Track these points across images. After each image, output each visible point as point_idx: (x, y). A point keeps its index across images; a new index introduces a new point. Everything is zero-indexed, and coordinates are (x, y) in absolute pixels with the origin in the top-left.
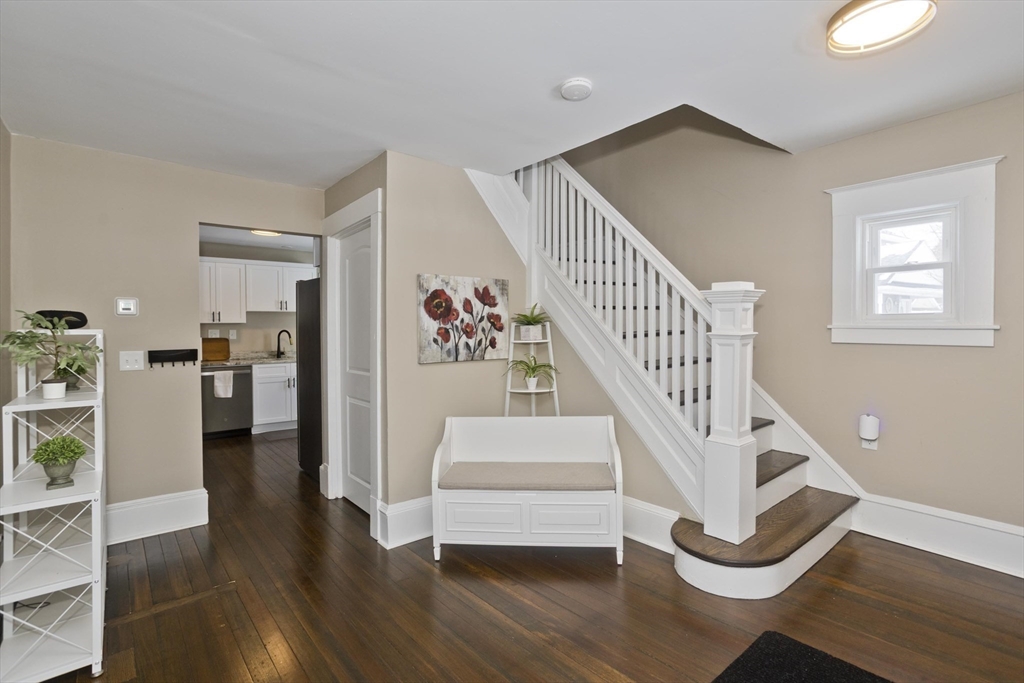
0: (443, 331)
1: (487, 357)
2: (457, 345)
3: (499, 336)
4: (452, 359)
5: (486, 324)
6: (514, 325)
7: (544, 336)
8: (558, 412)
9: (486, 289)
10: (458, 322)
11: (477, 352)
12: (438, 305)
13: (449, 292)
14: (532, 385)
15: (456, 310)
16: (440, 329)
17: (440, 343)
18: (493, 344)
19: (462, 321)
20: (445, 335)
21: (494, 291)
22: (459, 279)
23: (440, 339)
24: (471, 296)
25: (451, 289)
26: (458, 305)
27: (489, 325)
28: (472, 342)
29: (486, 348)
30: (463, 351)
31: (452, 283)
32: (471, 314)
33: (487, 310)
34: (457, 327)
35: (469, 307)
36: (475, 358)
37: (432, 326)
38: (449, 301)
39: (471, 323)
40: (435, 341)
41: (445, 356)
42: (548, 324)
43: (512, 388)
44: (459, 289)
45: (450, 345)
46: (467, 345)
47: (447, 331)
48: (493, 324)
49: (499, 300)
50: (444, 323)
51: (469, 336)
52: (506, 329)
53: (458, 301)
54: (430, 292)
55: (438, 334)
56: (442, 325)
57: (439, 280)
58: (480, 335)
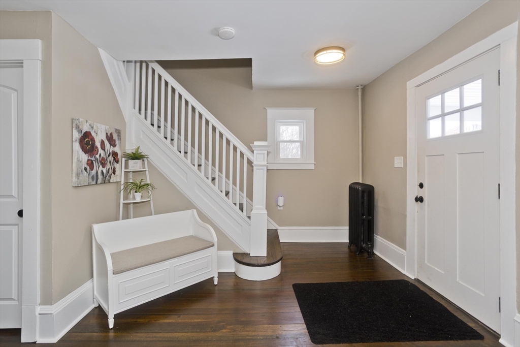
0: (90, 162)
1: (111, 181)
2: (97, 173)
3: (117, 166)
4: (94, 183)
5: (111, 158)
6: (124, 159)
7: (144, 166)
8: (153, 213)
9: (111, 134)
10: (98, 156)
11: (107, 177)
12: (87, 142)
13: (93, 134)
14: (138, 197)
15: (97, 147)
16: (88, 160)
17: (88, 170)
18: (114, 172)
19: (100, 155)
20: (90, 164)
21: (115, 137)
22: (99, 125)
23: (88, 168)
24: (104, 138)
25: (95, 132)
26: (98, 144)
27: (113, 159)
28: (105, 170)
29: (111, 174)
30: (100, 177)
31: (95, 127)
32: (105, 150)
33: (112, 149)
34: (97, 159)
35: (103, 145)
36: (106, 181)
37: (85, 157)
38: (93, 140)
39: (104, 157)
40: (86, 169)
41: (91, 180)
42: (145, 159)
43: (124, 200)
44: (98, 133)
45: (94, 172)
46: (102, 172)
47: (92, 163)
48: (114, 159)
49: (117, 142)
50: (91, 157)
51: (104, 165)
52: (120, 162)
53: (98, 141)
54: (83, 133)
55: (87, 164)
56: (90, 158)
57: (88, 124)
58: (109, 166)
